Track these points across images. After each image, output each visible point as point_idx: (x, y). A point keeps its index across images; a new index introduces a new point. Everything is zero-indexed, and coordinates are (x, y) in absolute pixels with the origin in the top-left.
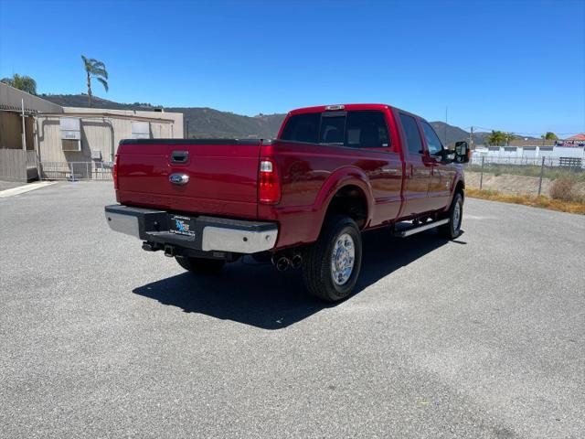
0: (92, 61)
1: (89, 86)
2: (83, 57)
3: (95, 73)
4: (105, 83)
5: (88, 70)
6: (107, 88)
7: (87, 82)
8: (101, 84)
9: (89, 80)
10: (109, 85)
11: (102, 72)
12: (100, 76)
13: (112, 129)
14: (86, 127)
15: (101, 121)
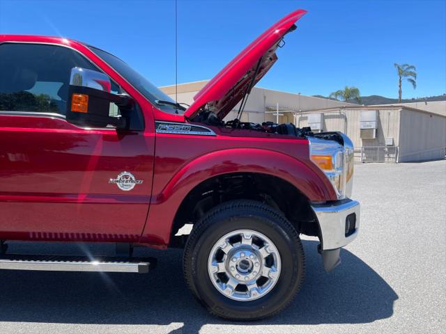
0: (404, 66)
1: (400, 86)
2: (395, 64)
3: (406, 75)
4: (414, 82)
5: (400, 74)
6: (415, 86)
7: (399, 84)
8: (411, 84)
9: (400, 81)
11: (411, 73)
12: (410, 77)
14: (326, 120)
15: (338, 114)
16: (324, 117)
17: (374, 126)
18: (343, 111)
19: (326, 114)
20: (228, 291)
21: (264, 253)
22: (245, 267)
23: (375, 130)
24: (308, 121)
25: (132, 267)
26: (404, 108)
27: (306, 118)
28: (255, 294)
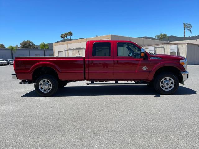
0: (186, 24)
1: (184, 33)
3: (187, 28)
4: (190, 31)
5: (185, 27)
6: (191, 32)
9: (185, 31)
10: (191, 31)
13: (164, 49)
14: (156, 49)
15: (161, 46)
16: (155, 48)
17: (176, 51)
18: (163, 45)
19: (156, 47)
20: (164, 89)
21: (171, 82)
22: (167, 84)
23: (176, 53)
24: (148, 50)
25: (146, 85)
26: (188, 44)
27: (148, 48)
28: (169, 89)
